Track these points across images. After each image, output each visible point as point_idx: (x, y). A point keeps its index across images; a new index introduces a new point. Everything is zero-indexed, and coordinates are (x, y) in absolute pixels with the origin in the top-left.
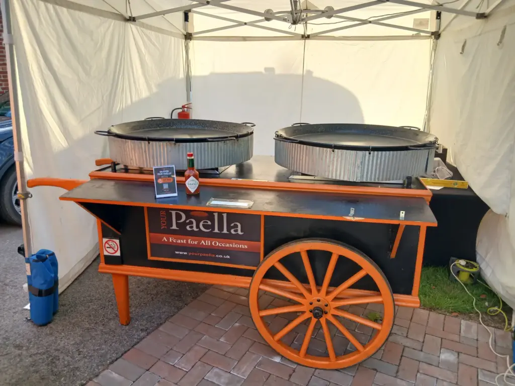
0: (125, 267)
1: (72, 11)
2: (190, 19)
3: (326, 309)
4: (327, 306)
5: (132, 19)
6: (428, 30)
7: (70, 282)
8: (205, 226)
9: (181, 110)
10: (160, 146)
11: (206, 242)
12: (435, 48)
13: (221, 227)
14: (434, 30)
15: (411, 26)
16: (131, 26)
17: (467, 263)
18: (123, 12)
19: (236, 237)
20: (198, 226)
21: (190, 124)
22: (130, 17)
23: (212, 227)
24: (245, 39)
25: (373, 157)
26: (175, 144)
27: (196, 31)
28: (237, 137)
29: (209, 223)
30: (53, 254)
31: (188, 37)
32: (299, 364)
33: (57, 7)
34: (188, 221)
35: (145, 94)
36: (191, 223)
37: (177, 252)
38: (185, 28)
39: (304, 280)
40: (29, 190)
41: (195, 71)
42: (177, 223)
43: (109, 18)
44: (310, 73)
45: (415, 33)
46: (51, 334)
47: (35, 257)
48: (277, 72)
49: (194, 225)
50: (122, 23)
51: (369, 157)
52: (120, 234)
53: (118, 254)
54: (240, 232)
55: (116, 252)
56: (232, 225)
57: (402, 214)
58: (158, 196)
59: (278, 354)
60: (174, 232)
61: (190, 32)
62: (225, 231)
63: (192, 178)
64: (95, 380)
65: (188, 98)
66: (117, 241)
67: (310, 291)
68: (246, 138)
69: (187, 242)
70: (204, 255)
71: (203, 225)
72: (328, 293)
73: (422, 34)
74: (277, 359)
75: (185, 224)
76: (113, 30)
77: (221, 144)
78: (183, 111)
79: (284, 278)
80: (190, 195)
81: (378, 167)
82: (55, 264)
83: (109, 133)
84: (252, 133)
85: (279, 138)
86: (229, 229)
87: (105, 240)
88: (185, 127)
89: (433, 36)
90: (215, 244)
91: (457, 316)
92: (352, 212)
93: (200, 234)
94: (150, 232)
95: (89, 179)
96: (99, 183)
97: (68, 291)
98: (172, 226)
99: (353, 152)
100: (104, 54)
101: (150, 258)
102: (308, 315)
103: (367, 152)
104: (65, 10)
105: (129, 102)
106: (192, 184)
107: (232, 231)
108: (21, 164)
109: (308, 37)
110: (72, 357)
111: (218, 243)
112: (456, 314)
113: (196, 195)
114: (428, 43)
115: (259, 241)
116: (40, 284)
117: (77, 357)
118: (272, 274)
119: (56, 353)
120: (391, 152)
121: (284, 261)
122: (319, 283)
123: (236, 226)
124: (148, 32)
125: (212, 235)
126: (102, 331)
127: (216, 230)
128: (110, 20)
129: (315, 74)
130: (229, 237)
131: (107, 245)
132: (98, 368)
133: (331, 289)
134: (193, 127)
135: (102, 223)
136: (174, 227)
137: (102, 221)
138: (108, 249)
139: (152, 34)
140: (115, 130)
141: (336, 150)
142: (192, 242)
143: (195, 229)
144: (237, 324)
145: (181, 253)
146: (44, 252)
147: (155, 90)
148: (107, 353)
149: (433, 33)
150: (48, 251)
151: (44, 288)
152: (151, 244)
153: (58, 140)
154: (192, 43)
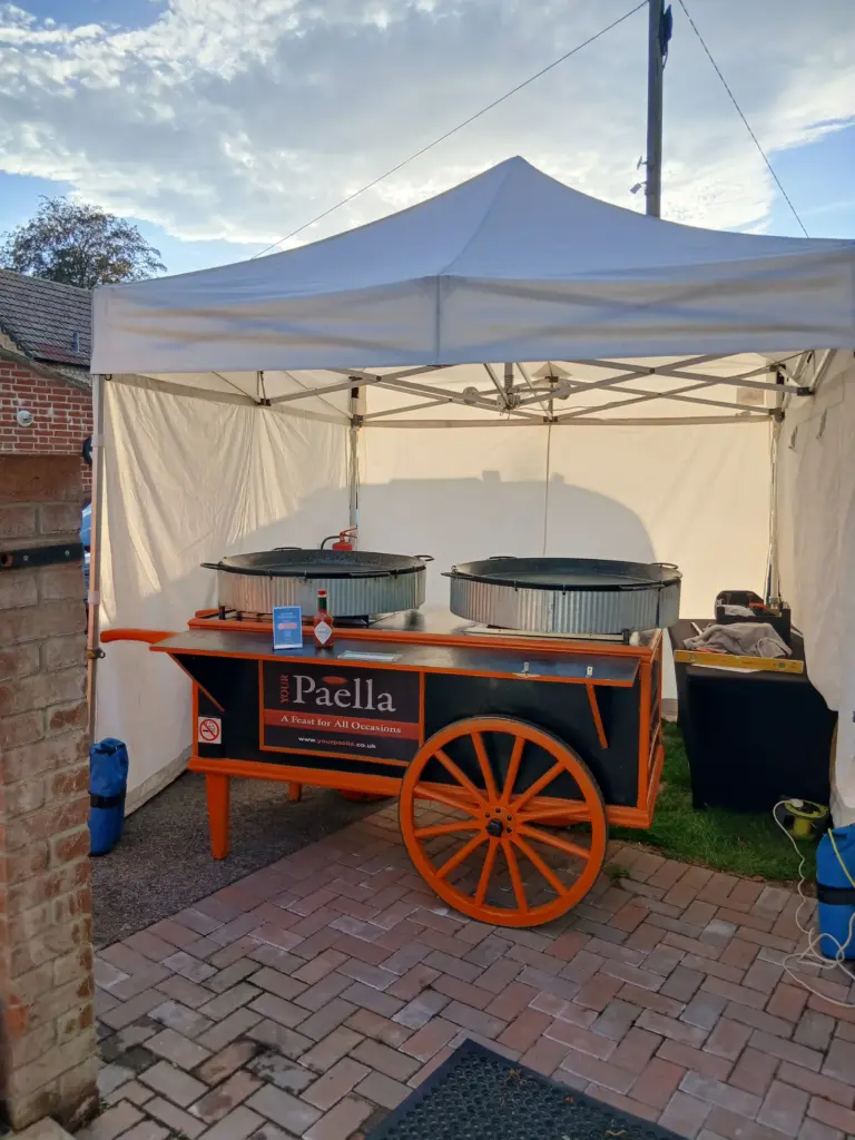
0: (227, 761)
1: (180, 398)
2: (360, 394)
3: (509, 824)
4: (510, 819)
5: (266, 402)
6: (765, 406)
7: (140, 804)
8: (342, 699)
9: (338, 540)
10: (285, 583)
11: (343, 724)
12: (777, 435)
13: (364, 702)
14: (774, 406)
15: (735, 402)
16: (263, 410)
17: (805, 804)
18: (252, 393)
19: (386, 716)
20: (332, 699)
21: (338, 558)
22: (262, 400)
23: (351, 700)
24: (449, 424)
25: (569, 598)
26: (305, 580)
27: (369, 411)
28: (394, 573)
29: (348, 694)
30: (123, 746)
31: (357, 421)
32: (473, 919)
33: (161, 394)
34: (318, 691)
35: (279, 512)
36: (323, 693)
37: (301, 739)
38: (352, 407)
39: (479, 782)
40: (102, 646)
41: (364, 477)
42: (303, 694)
43: (232, 402)
44: (559, 478)
45: (740, 411)
46: (110, 866)
47: (99, 747)
48: (504, 478)
49: (327, 697)
50: (252, 409)
51: (564, 599)
52: (223, 710)
53: (218, 741)
54: (390, 708)
55: (215, 737)
56: (380, 697)
57: (590, 671)
58: (276, 647)
59: (444, 904)
60: (298, 708)
61: (360, 413)
62: (370, 707)
63: (322, 624)
64: (172, 918)
65: (352, 520)
66: (219, 721)
67: (487, 799)
68: (409, 575)
69: (316, 722)
70: (340, 743)
71: (339, 697)
72: (511, 801)
73: (753, 413)
74: (443, 912)
75: (314, 695)
76: (236, 422)
77: (370, 582)
78: (342, 541)
79: (453, 781)
80: (319, 648)
81: (577, 612)
82: (124, 762)
83: (220, 567)
84: (423, 568)
85: (455, 575)
86: (375, 703)
87: (201, 719)
88: (330, 562)
89: (773, 416)
90: (356, 726)
91: (762, 881)
92: (526, 667)
93: (335, 710)
94: (265, 707)
95: (187, 628)
96: (200, 633)
97: (137, 816)
98: (296, 699)
99: (540, 592)
100: (222, 454)
101: (263, 747)
102: (484, 835)
103: (561, 592)
104: (171, 397)
105: (254, 527)
106: (323, 632)
107: (380, 706)
108: (96, 608)
109: (555, 420)
110: (140, 893)
111: (359, 726)
112: (761, 878)
113: (328, 647)
114: (766, 428)
115: (417, 721)
116: (102, 788)
117: (147, 892)
118: (432, 772)
119: (118, 888)
120: (595, 593)
121: (449, 748)
122: (500, 788)
123: (385, 699)
124: (289, 418)
125: (350, 713)
126: (185, 865)
127: (357, 705)
128: (234, 406)
129: (569, 481)
130: (375, 714)
131: (204, 728)
132: (177, 906)
133: (514, 797)
134: (342, 562)
135: (199, 690)
136: (299, 700)
137: (201, 687)
138: (205, 734)
139: (297, 422)
140: (227, 563)
141: (520, 590)
142: (322, 723)
143: (328, 703)
144: (390, 868)
145: (307, 740)
146: (111, 741)
147: (296, 508)
148: (190, 890)
149: (771, 412)
150: (117, 741)
151: (106, 794)
152: (266, 726)
153: (149, 580)
154: (362, 432)
